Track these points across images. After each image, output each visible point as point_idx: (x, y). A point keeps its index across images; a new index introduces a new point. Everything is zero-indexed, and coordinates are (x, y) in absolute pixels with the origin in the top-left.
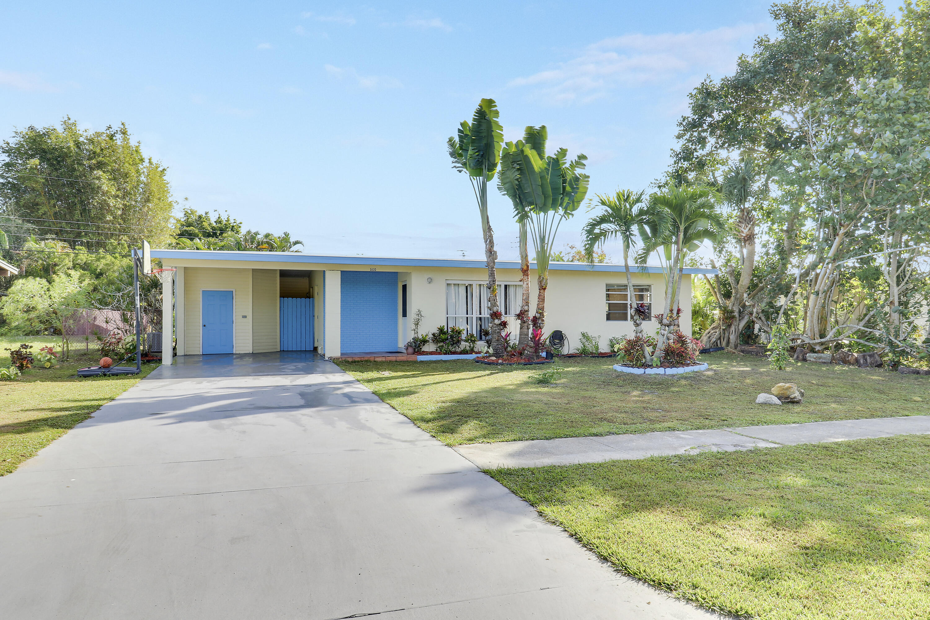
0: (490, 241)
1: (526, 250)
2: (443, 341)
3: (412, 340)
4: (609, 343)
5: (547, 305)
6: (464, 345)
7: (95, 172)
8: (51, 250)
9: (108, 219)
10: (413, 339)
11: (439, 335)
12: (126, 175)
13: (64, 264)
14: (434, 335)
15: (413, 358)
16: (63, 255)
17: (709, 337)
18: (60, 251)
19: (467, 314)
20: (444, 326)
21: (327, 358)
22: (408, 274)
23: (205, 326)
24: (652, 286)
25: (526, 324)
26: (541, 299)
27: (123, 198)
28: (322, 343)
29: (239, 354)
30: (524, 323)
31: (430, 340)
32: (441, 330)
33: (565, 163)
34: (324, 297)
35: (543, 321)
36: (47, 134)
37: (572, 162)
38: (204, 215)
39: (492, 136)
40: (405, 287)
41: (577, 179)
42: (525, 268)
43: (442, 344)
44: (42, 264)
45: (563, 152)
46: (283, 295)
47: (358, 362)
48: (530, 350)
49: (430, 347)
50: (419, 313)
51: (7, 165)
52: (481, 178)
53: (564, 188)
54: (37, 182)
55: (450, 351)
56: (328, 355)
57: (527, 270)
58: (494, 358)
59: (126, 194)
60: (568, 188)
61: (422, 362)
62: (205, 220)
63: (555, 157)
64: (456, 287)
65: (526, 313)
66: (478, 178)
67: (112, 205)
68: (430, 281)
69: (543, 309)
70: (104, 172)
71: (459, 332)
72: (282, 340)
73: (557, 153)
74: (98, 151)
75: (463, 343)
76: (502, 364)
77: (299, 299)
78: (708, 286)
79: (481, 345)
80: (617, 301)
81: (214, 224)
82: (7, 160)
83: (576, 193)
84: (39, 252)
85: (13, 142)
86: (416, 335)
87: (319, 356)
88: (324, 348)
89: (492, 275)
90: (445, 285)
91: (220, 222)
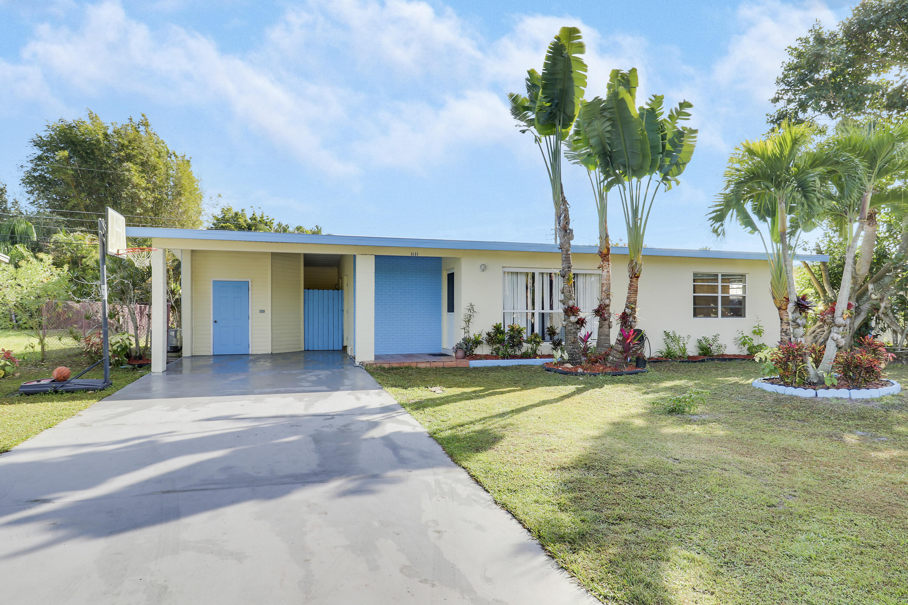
0: (565, 217)
1: (606, 229)
2: (501, 342)
3: (462, 341)
4: (698, 344)
5: (640, 298)
6: (526, 347)
7: (125, 164)
8: (79, 242)
9: (138, 211)
10: (463, 339)
11: (496, 335)
12: (154, 168)
13: (90, 256)
14: (489, 334)
15: (464, 363)
16: (90, 247)
17: (814, 338)
18: (87, 242)
19: (527, 309)
20: (500, 324)
21: (357, 364)
22: (456, 260)
23: (216, 322)
24: (747, 276)
25: (607, 322)
26: (633, 290)
27: (153, 191)
28: (352, 344)
29: (256, 354)
30: (605, 320)
31: (484, 342)
32: (498, 329)
33: (662, 113)
34: (355, 289)
35: (635, 318)
36: (77, 127)
37: (671, 111)
38: (240, 212)
39: (571, 79)
40: (451, 277)
41: (680, 134)
42: (605, 251)
43: (498, 345)
44: (71, 257)
45: (658, 100)
46: (308, 286)
47: (397, 369)
48: (617, 356)
49: (484, 350)
50: (471, 308)
51: (40, 158)
52: (552, 137)
53: (664, 146)
54: (65, 174)
55: (509, 354)
56: (358, 360)
57: (608, 253)
58: (569, 366)
59: (156, 188)
60: (668, 147)
61: (475, 369)
62: (241, 217)
63: (647, 107)
64: (515, 277)
65: (607, 308)
66: (547, 137)
67: (142, 197)
68: (484, 268)
69: (635, 303)
70: (134, 165)
71: (519, 332)
72: (307, 337)
73: (649, 102)
74: (126, 143)
75: (525, 344)
76: (583, 374)
77: (326, 291)
78: (809, 276)
79: (546, 347)
80: (704, 293)
81: (249, 221)
82: (39, 153)
83: (680, 152)
84: (67, 244)
85: (45, 134)
86: (467, 335)
87: (348, 358)
88: (354, 350)
89: (567, 259)
90: (502, 273)
91: (255, 219)
